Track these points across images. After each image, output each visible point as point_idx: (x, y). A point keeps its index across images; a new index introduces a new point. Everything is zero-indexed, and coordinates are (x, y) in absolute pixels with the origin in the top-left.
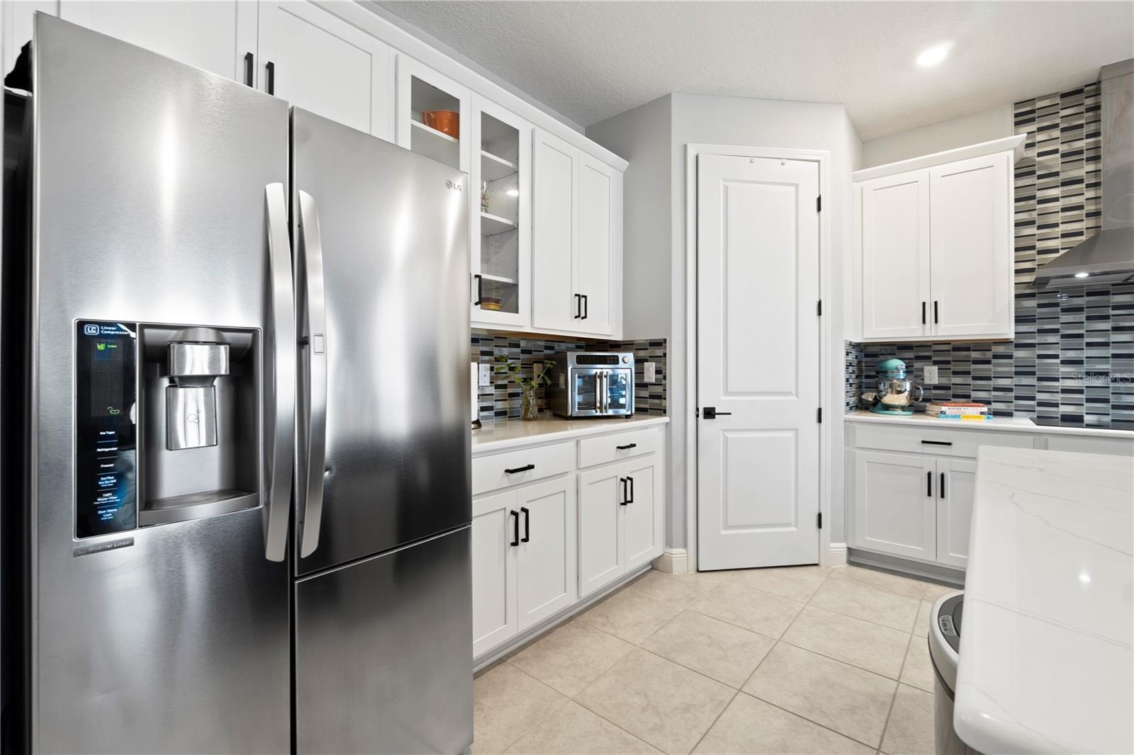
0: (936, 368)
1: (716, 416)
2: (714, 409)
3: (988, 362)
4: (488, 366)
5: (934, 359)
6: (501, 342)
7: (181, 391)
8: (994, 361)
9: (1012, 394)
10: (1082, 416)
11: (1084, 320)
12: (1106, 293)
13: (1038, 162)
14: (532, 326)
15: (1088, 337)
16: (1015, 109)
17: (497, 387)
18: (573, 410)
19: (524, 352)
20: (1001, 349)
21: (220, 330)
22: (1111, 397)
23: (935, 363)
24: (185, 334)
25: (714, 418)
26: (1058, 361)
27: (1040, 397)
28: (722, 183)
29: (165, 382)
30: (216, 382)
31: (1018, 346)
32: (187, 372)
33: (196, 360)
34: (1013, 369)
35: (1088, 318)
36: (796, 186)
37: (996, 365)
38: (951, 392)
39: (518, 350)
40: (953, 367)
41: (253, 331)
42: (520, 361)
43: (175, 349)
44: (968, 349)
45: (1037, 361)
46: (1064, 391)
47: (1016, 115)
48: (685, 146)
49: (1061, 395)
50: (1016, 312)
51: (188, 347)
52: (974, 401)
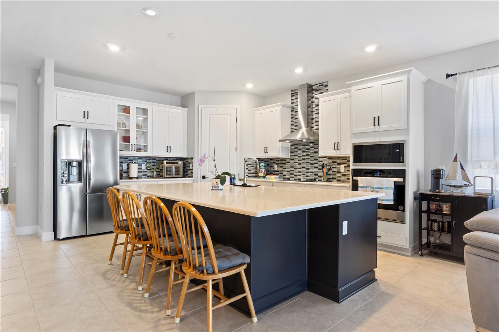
0: (277, 165)
1: (206, 178)
2: (205, 176)
3: (286, 164)
4: (145, 164)
5: (277, 163)
6: (150, 158)
7: (73, 168)
8: (287, 164)
9: (290, 173)
10: (301, 179)
11: (301, 152)
12: (305, 145)
13: (295, 108)
14: (152, 155)
15: (303, 157)
16: (292, 92)
17: (148, 170)
18: (165, 175)
19: (157, 161)
20: (288, 160)
21: (77, 160)
22: (306, 173)
23: (277, 164)
24: (73, 161)
25: (205, 178)
26: (297, 164)
27: (295, 174)
28: (208, 115)
29: (71, 167)
30: (77, 167)
31: (291, 159)
32: (73, 165)
33: (75, 164)
34: (290, 166)
35: (302, 152)
36: (230, 115)
37: (287, 165)
38: (279, 173)
39: (155, 160)
40: (280, 165)
41: (81, 160)
42: (156, 163)
43: (72, 162)
44: (282, 160)
45: (294, 164)
46: (299, 172)
47: (292, 94)
48: (199, 106)
49: (298, 173)
50: (291, 150)
51: (74, 162)
52: (273, 175)
